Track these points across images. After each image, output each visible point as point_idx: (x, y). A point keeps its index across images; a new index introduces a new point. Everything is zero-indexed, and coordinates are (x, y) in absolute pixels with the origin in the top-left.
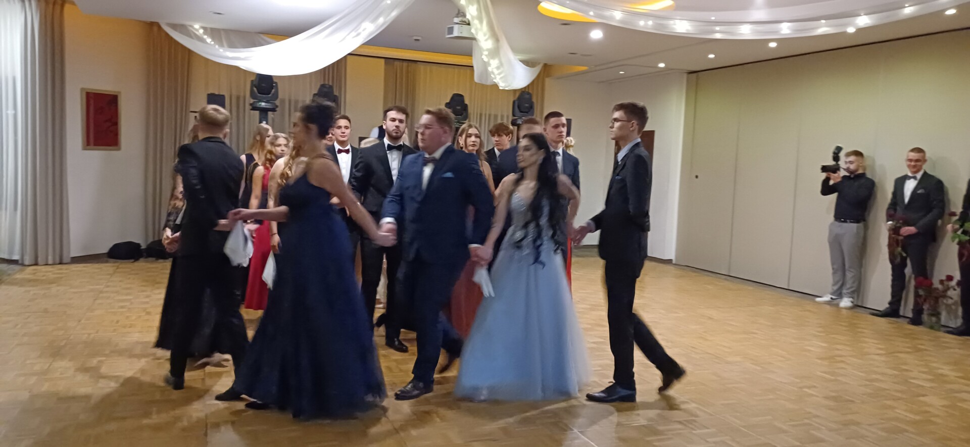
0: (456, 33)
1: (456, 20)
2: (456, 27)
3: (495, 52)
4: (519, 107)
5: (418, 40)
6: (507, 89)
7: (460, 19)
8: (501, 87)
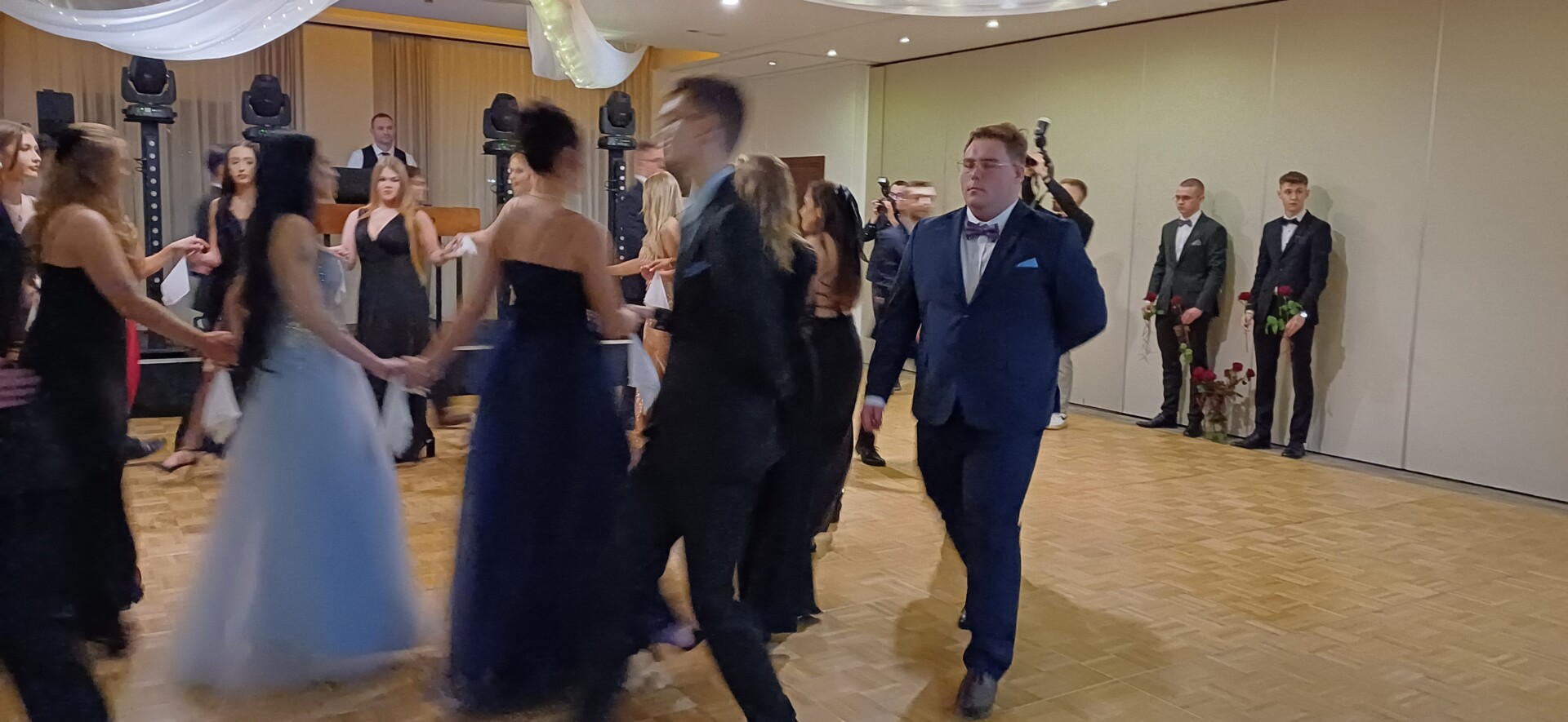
3: (566, 26)
4: (609, 118)
6: (588, 87)
8: (579, 84)
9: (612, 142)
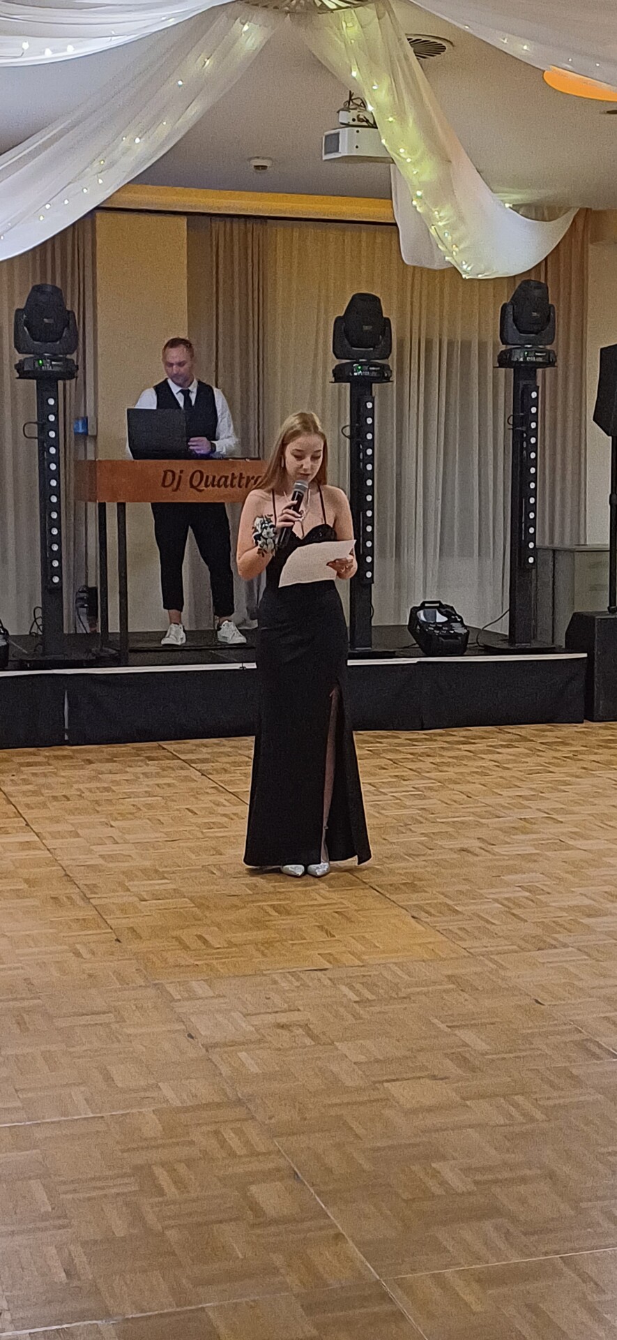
0: (344, 151)
1: (345, 117)
2: (344, 134)
3: (443, 190)
4: (514, 320)
5: (264, 167)
6: (480, 276)
7: (354, 114)
8: (465, 272)
9: (519, 357)
